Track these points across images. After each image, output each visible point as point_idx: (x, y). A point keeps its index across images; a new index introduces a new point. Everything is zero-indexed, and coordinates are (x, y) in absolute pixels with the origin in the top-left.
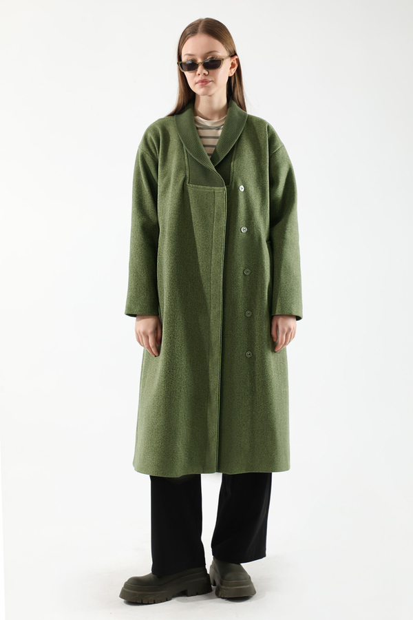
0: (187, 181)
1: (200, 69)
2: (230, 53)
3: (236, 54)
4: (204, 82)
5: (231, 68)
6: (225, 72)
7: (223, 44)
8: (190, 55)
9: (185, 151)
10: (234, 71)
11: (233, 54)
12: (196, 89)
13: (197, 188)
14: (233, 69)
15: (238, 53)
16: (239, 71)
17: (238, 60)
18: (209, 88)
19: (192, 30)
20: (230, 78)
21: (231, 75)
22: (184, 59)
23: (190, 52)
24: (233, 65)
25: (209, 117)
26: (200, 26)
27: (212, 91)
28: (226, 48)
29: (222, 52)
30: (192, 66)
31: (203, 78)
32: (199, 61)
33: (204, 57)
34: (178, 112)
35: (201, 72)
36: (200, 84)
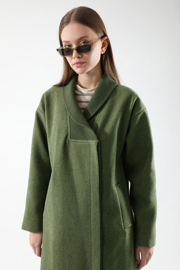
0: (69, 137)
2: (101, 35)
3: (105, 35)
4: (78, 64)
5: (102, 47)
9: (68, 116)
11: (103, 35)
13: (77, 142)
14: (104, 49)
17: (108, 40)
20: (102, 55)
21: (103, 53)
24: (104, 45)
28: (97, 32)
31: (78, 60)
34: (63, 84)
36: (76, 65)
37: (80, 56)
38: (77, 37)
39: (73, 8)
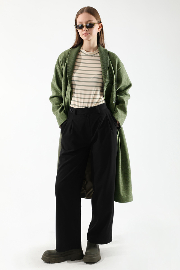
1: (84, 28)
2: (99, 22)
3: (101, 22)
4: (86, 34)
5: (99, 29)
6: (96, 30)
7: (95, 17)
8: (80, 22)
10: (100, 30)
11: (100, 22)
12: (83, 37)
14: (100, 29)
15: (102, 22)
16: (102, 30)
17: (102, 25)
18: (89, 37)
19: (81, 11)
20: (98, 33)
21: (99, 32)
22: (78, 24)
23: (80, 21)
24: (100, 27)
25: (88, 51)
26: (85, 9)
27: (90, 39)
28: (97, 19)
29: (94, 20)
30: (81, 27)
31: (86, 32)
32: (84, 24)
33: (86, 23)
35: (85, 29)
36: (85, 35)
37: (87, 30)
38: (87, 20)
39: (85, 7)
